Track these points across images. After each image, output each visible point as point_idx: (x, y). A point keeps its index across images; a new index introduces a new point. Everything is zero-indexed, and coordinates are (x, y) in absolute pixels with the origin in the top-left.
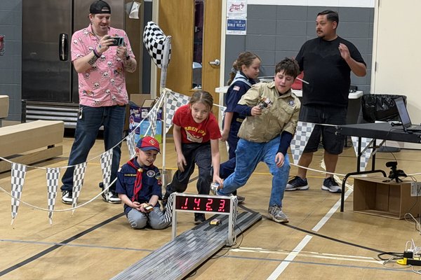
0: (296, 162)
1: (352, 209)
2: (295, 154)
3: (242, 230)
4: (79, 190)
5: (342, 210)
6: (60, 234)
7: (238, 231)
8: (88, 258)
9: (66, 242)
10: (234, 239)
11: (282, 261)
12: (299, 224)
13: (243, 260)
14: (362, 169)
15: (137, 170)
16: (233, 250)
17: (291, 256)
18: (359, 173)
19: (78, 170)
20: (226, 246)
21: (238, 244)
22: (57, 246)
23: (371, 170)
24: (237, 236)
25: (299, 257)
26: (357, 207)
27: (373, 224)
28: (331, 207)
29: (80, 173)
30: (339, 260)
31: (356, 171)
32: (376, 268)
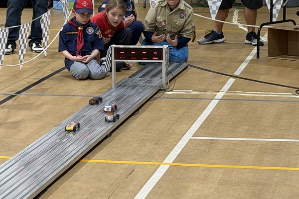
0: (213, 17)
1: (267, 55)
2: (213, 9)
3: (174, 75)
4: (25, 47)
5: (258, 57)
6: (12, 87)
7: (171, 77)
8: (42, 104)
9: (19, 93)
10: (167, 84)
11: (212, 99)
12: (221, 70)
13: (178, 100)
14: (274, 20)
15: (77, 29)
16: (167, 93)
17: (220, 95)
18: (271, 23)
19: (23, 30)
20: (160, 90)
21: (171, 88)
22: (12, 97)
23: (282, 20)
24: (170, 81)
25: (227, 96)
26: (271, 54)
27: (287, 67)
28: (248, 55)
29: (24, 32)
30: (262, 97)
31: (269, 21)
32: (295, 101)
